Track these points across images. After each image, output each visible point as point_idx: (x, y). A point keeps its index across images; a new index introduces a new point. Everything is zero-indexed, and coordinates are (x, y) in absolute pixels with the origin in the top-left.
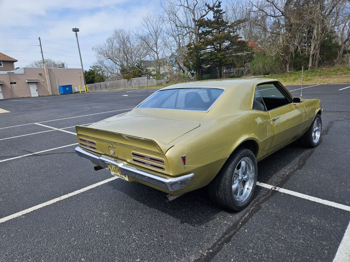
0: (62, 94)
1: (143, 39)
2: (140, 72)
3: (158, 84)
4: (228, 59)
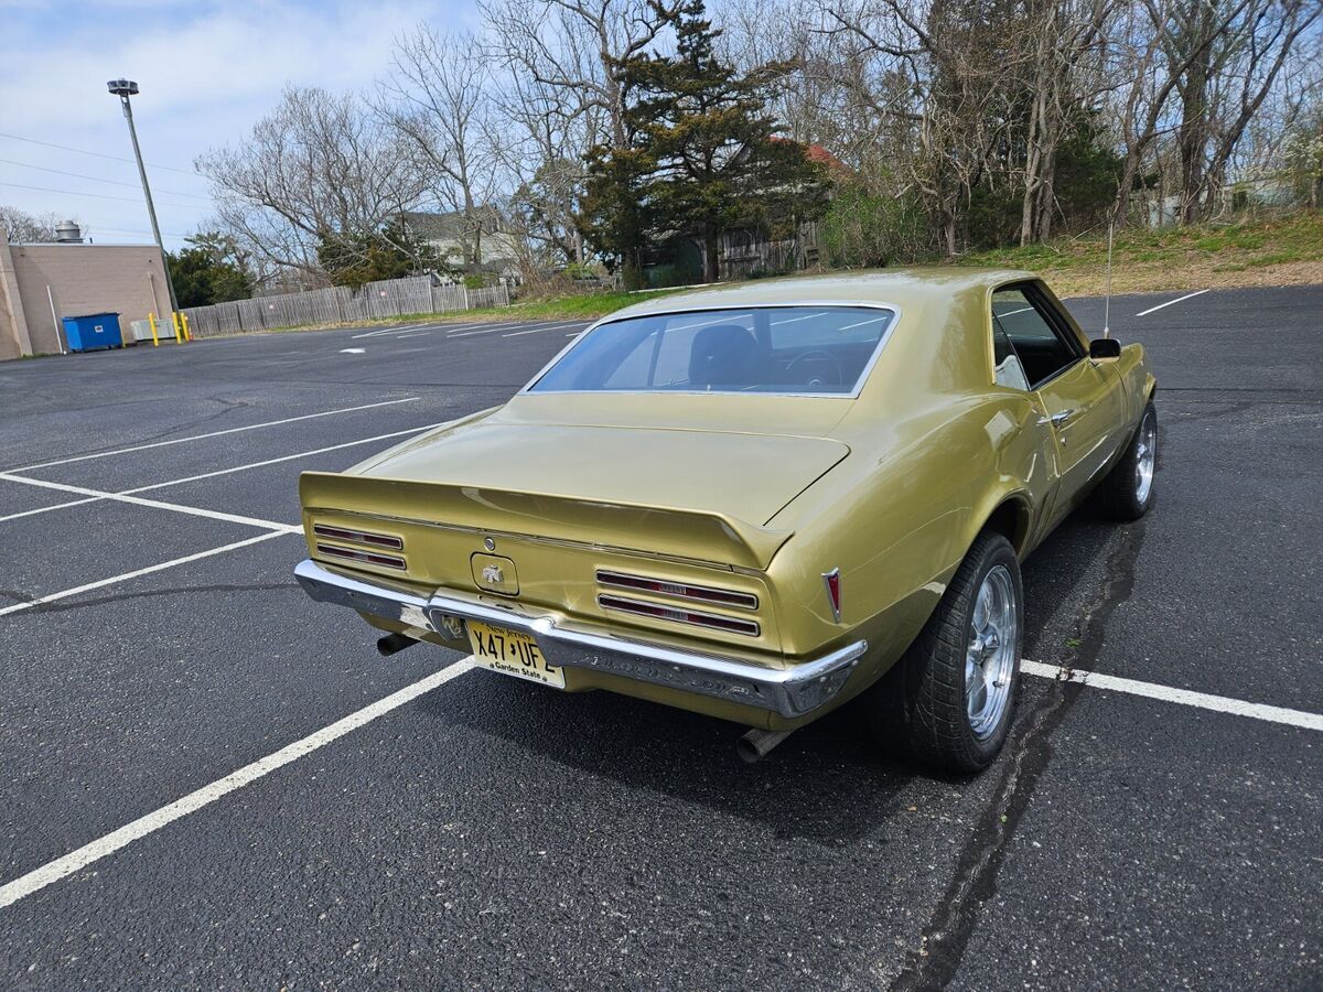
0: (74, 351)
1: (408, 128)
2: (401, 257)
3: (478, 305)
4: (741, 210)
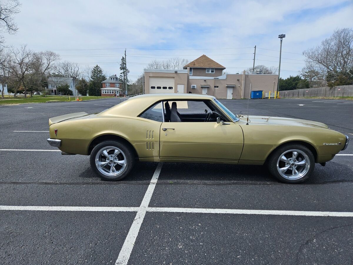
0: (252, 99)
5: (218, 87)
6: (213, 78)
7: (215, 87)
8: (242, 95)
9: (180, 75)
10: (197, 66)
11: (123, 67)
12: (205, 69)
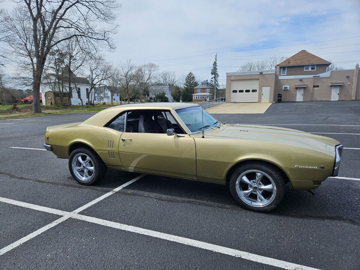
5: (318, 86)
6: (312, 76)
7: (314, 87)
8: (352, 95)
9: (266, 75)
10: (293, 64)
11: (214, 72)
12: (303, 66)
